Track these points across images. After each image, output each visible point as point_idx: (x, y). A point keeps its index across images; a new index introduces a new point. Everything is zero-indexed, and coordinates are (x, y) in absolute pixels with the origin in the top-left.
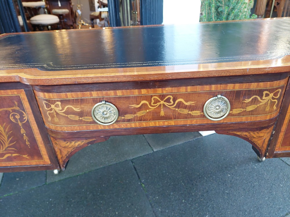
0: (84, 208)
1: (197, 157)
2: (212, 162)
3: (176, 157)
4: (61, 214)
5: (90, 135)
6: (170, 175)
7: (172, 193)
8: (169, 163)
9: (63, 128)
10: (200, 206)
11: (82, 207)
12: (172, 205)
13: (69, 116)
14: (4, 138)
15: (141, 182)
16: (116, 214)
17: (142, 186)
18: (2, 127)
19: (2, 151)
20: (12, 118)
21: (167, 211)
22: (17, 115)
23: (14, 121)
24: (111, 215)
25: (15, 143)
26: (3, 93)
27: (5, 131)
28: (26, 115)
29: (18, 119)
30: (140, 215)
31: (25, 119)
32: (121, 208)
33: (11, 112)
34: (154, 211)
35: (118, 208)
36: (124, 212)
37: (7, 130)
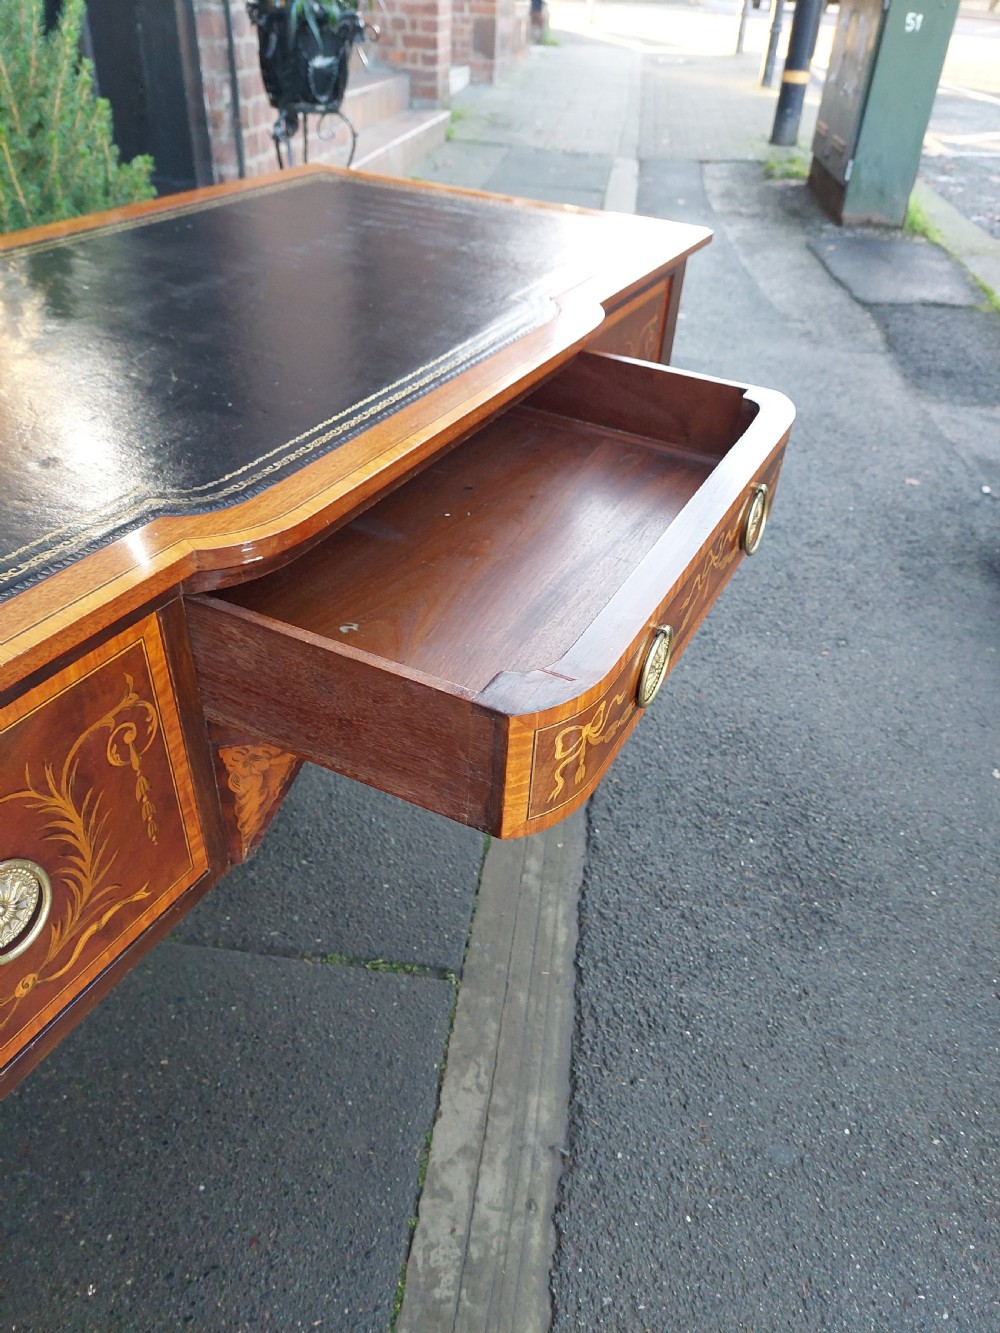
14: (80, 862)
18: (80, 816)
19: (70, 932)
20: (112, 755)
21: (296, 918)
22: (131, 729)
23: (117, 764)
24: (152, 1086)
25: (114, 856)
26: (93, 663)
27: (86, 829)
28: (155, 713)
29: (131, 746)
30: (237, 996)
31: (152, 731)
32: (157, 1041)
33: (112, 726)
34: (262, 953)
35: (148, 1049)
36: (182, 1039)
37: (92, 821)
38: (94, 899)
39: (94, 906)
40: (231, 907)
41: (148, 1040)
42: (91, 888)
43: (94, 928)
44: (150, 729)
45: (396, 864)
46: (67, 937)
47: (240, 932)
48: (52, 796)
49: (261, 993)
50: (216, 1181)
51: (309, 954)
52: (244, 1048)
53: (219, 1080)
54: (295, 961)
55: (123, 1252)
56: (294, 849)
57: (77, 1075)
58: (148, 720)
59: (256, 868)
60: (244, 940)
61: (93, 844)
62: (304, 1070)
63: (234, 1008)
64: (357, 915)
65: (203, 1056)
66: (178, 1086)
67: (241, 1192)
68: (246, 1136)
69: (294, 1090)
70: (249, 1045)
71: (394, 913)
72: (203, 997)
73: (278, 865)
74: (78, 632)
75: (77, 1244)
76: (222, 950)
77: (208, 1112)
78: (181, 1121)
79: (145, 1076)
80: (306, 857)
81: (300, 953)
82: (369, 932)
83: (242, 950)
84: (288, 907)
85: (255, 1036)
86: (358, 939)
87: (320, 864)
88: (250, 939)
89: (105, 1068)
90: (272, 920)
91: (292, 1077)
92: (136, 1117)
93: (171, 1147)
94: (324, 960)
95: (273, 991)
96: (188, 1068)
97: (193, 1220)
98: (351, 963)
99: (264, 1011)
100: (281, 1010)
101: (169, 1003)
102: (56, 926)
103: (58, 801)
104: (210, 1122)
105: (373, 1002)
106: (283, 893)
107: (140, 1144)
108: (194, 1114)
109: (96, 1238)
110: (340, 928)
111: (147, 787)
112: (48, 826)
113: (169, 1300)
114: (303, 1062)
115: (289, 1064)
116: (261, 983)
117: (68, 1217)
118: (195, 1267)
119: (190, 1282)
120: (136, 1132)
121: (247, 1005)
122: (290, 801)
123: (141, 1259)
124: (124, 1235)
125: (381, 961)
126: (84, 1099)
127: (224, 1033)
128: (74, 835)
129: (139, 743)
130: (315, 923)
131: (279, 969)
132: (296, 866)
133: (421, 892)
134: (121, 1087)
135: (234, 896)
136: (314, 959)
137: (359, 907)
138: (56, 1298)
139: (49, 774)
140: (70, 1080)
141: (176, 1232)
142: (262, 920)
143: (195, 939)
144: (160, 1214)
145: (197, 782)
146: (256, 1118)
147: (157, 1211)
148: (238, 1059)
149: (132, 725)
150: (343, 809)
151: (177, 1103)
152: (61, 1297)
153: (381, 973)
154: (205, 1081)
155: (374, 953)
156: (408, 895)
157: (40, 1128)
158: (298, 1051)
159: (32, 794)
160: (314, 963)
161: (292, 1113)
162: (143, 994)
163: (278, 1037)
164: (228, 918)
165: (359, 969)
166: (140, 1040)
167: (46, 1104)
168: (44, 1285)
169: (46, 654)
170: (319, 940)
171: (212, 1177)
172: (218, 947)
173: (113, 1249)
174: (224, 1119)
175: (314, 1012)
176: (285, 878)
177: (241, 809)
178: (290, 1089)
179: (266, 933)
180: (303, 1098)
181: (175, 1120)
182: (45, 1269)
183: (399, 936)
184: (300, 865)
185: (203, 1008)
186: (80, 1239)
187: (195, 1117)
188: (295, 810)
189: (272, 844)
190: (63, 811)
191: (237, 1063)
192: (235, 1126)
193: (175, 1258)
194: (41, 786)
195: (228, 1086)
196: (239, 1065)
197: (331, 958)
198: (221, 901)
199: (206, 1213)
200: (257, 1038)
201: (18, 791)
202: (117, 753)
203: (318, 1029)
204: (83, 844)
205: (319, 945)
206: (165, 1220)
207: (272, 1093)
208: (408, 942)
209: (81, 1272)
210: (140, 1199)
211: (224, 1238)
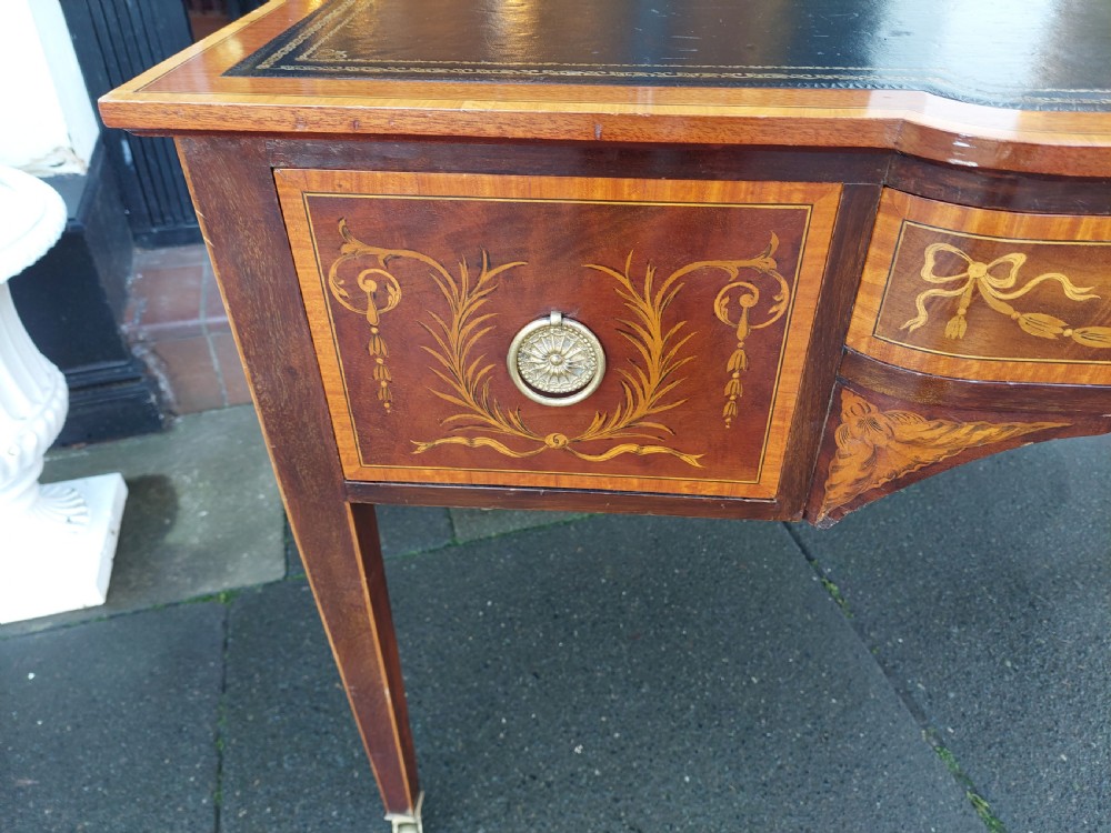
0: (623, 646)
1: (1029, 502)
2: (1094, 523)
3: (940, 493)
4: (544, 661)
5: (1060, 407)
6: (930, 560)
7: (956, 630)
8: (916, 514)
9: (963, 365)
10: (1079, 690)
11: (616, 644)
12: (969, 673)
13: (1023, 318)
14: (645, 381)
15: (820, 574)
16: (750, 682)
17: (831, 591)
18: (662, 339)
19: (611, 432)
20: (720, 306)
21: (952, 695)
22: (752, 294)
23: (722, 319)
24: (732, 684)
25: (679, 403)
26: (742, 196)
27: (663, 355)
28: (787, 297)
29: (745, 311)
30: (846, 696)
31: (776, 313)
32: (765, 662)
33: (734, 277)
34: (897, 690)
35: (755, 661)
36: (780, 679)
37: (673, 352)
38: (644, 424)
39: (641, 430)
40: (911, 635)
41: (761, 656)
42: (645, 412)
43: (633, 448)
44: (774, 309)
45: (1096, 751)
46: (606, 434)
47: (898, 659)
48: (644, 299)
49: (864, 713)
50: (700, 787)
51: (932, 731)
52: (810, 733)
53: (771, 732)
54: (914, 722)
55: (613, 752)
56: (1011, 646)
57: (704, 629)
58: (776, 298)
59: (963, 629)
60: (894, 667)
61: (664, 374)
62: (831, 799)
63: (834, 701)
64: (1007, 749)
65: (780, 705)
66: (745, 704)
67: (704, 814)
68: (746, 786)
69: (810, 803)
70: (816, 735)
71: (1045, 786)
72: (823, 671)
73: (983, 643)
74: (709, 130)
75: (601, 716)
76: (871, 656)
77: (743, 742)
78: (723, 726)
79: (734, 675)
80: (1015, 661)
81: (926, 722)
82: (1003, 772)
83: (885, 672)
84: (955, 682)
85: (826, 735)
86: (985, 767)
87: (1021, 679)
88: (899, 671)
89: (721, 643)
90: (931, 677)
91: (819, 793)
92: (703, 690)
93: (700, 733)
94: (938, 749)
95: (874, 723)
96: (763, 701)
97: (662, 789)
98: (958, 776)
99: (852, 728)
100: (863, 742)
101: (798, 649)
102: (600, 416)
103: (647, 307)
104: (737, 749)
105: (941, 823)
106: (964, 667)
107: (688, 708)
108: (734, 731)
109: (611, 727)
110: (980, 742)
111: (743, 365)
112: (628, 323)
113: (601, 812)
114: (837, 794)
115: (826, 782)
116: (872, 707)
117: (613, 696)
118: (632, 815)
119: (620, 819)
120: (693, 699)
121: (845, 709)
122: (1053, 610)
123: (615, 769)
124: (623, 743)
125: (986, 804)
126: (691, 646)
127: (809, 709)
128: (649, 352)
129: (757, 314)
130: (963, 715)
131: (896, 714)
132: (998, 660)
133: (1095, 799)
134: (716, 664)
135: (922, 630)
136: (931, 738)
137: (1016, 745)
138: (563, 729)
139: (649, 276)
140: (698, 626)
141: (646, 781)
142: (924, 668)
143: (862, 630)
144: (651, 760)
145: (801, 402)
146: (765, 785)
147: (652, 756)
148: (798, 735)
149: (756, 291)
150: (1096, 660)
151: (732, 713)
152: (565, 732)
153: (975, 812)
154: (763, 721)
155: (988, 792)
156: (1077, 787)
157: (655, 633)
158: (842, 782)
159: (626, 282)
160: (928, 741)
161: (791, 815)
162: (789, 626)
163: (840, 756)
164: (900, 641)
165: (960, 788)
166: (756, 650)
167: (672, 625)
168: (565, 714)
169: (665, 131)
170: (951, 730)
171: (699, 782)
172: (871, 651)
173: (611, 744)
174: (746, 759)
175: (886, 773)
176: (978, 659)
177: (836, 469)
178: (807, 798)
179: (916, 680)
180: (808, 815)
181: (720, 721)
182: (575, 707)
183: (1027, 807)
184: (1002, 662)
185: (815, 677)
186: (605, 715)
187: (732, 734)
188: (1049, 620)
189: (997, 626)
190: (648, 321)
191: (795, 736)
192: (747, 771)
193: (629, 796)
194: (638, 281)
195: (772, 743)
196: (794, 740)
197: (945, 755)
198: (909, 624)
199: (672, 796)
200: (827, 738)
201: (615, 271)
202: (726, 306)
203: (875, 788)
204: (654, 365)
205: (947, 733)
206: (650, 767)
207: (793, 785)
208: (1030, 820)
209: (586, 732)
210: (653, 737)
211: (664, 824)
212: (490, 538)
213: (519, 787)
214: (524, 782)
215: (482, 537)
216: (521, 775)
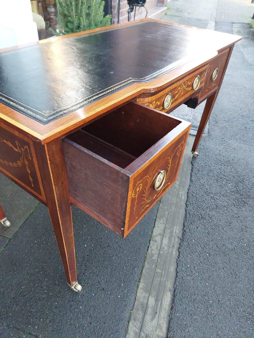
55: (92, 240)
97: (105, 237)
109: (86, 237)
113: (100, 250)
117: (81, 233)
118: (105, 245)
119: (104, 247)
123: (95, 242)
124: (92, 237)
141: (102, 238)
144: (99, 235)
152: (80, 246)
168: (77, 243)
171: (109, 230)
173: (90, 239)
186: (83, 237)
193: (102, 243)
199: (107, 236)
209: (84, 242)
210: (95, 232)
211: (111, 241)
212: (18, 231)
213: (83, 261)
214: (83, 260)
215: (15, 232)
216: (82, 259)
